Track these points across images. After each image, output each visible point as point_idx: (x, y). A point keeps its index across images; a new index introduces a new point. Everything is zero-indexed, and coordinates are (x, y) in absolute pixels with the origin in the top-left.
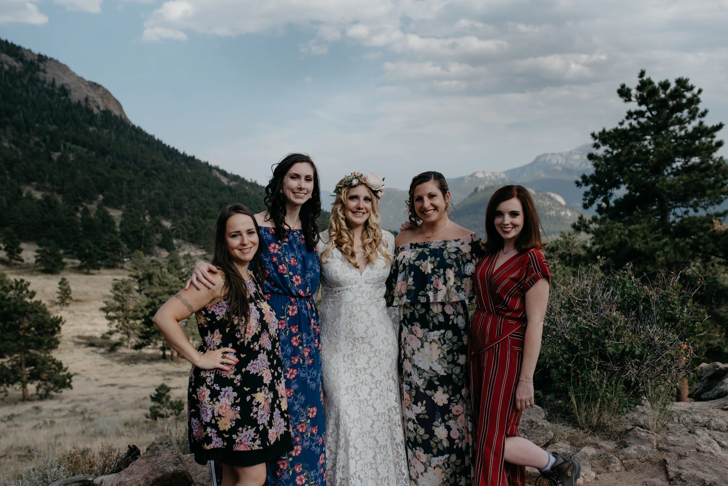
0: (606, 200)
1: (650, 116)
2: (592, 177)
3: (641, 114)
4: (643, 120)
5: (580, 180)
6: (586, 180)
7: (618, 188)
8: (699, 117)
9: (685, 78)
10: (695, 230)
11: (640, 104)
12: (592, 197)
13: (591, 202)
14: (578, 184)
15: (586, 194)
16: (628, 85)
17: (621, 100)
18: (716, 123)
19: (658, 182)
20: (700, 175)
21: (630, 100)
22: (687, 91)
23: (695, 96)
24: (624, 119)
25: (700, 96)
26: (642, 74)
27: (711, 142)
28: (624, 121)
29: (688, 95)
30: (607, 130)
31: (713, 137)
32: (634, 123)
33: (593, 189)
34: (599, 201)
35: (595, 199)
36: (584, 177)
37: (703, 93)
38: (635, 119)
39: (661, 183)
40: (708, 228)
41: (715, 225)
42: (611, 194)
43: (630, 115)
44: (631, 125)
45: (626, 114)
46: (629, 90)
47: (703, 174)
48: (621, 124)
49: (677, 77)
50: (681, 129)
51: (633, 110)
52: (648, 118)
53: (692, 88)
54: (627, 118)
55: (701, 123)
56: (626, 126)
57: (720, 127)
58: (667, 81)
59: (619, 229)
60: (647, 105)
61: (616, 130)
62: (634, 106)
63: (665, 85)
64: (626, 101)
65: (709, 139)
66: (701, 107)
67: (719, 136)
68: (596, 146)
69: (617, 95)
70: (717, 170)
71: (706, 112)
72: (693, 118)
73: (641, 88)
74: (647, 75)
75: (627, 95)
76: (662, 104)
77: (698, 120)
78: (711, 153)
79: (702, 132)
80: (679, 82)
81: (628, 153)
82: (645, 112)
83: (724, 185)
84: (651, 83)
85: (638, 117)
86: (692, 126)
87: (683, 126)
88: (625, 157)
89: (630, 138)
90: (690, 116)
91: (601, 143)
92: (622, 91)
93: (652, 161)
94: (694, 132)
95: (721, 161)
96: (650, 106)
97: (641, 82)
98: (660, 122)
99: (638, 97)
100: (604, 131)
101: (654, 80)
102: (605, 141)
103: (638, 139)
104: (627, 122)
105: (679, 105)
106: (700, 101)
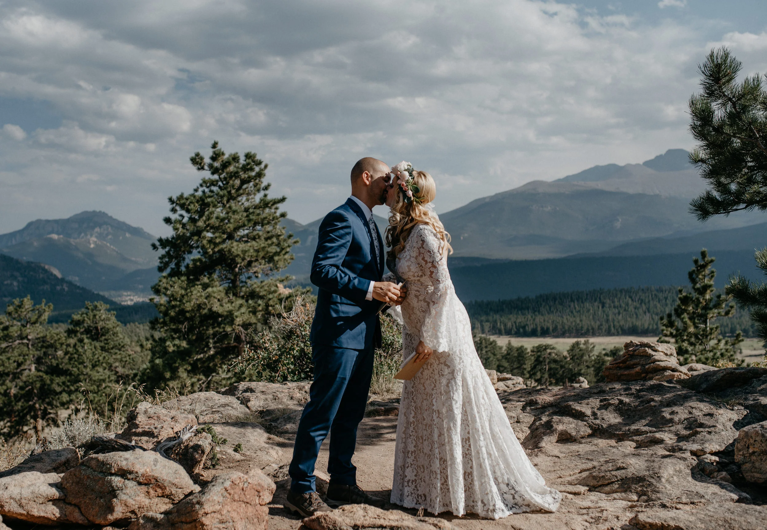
0: (178, 265)
1: (221, 184)
2: (167, 239)
3: (213, 183)
4: (215, 189)
5: (157, 243)
6: (162, 242)
7: (190, 252)
8: (263, 189)
9: (253, 153)
10: (264, 293)
11: (213, 173)
12: (167, 260)
13: (166, 265)
14: (154, 246)
15: (161, 258)
16: (202, 154)
17: (194, 168)
18: (280, 197)
19: (233, 247)
20: (266, 243)
21: (203, 168)
22: (256, 165)
23: (261, 170)
24: (199, 186)
25: (266, 172)
26: (214, 146)
27: (275, 213)
28: (198, 188)
29: (257, 169)
30: (185, 195)
31: (277, 208)
32: (207, 190)
33: (168, 252)
34: (172, 265)
35: (170, 262)
36: (160, 240)
37: (268, 168)
38: (208, 187)
39: (236, 248)
40: (275, 292)
41: (280, 289)
42: (184, 259)
43: (205, 182)
44: (204, 192)
45: (201, 182)
46: (202, 159)
47: (269, 242)
48: (196, 190)
49: (247, 151)
50: (248, 200)
51: (207, 178)
52: (220, 187)
53: (260, 163)
54: (201, 185)
55: (265, 196)
56: (199, 193)
57: (283, 200)
58: (237, 153)
59: (199, 292)
60: (220, 175)
61: (193, 195)
62: (207, 174)
63: (235, 158)
64: (199, 169)
65: (273, 211)
66: (265, 181)
67: (282, 208)
68: (173, 211)
69: (190, 162)
70: (278, 239)
71: (269, 185)
72: (258, 191)
73: (214, 158)
74: (219, 147)
75: (201, 164)
76: (235, 175)
77: (262, 193)
78: (276, 223)
79: (268, 203)
80: (248, 156)
81: (209, 218)
82: (217, 181)
83: (287, 252)
84: (223, 154)
85: (210, 186)
86: (258, 198)
87: (250, 197)
88: (205, 222)
89: (208, 205)
90: (256, 189)
91: (178, 208)
92: (195, 159)
93: (229, 227)
94: (260, 203)
95: (283, 231)
96: (222, 176)
97: (214, 153)
98: (233, 191)
99: (211, 166)
100: (181, 197)
101: (225, 152)
102: (182, 206)
103: (215, 206)
104: (201, 189)
105: (249, 177)
106: (265, 175)
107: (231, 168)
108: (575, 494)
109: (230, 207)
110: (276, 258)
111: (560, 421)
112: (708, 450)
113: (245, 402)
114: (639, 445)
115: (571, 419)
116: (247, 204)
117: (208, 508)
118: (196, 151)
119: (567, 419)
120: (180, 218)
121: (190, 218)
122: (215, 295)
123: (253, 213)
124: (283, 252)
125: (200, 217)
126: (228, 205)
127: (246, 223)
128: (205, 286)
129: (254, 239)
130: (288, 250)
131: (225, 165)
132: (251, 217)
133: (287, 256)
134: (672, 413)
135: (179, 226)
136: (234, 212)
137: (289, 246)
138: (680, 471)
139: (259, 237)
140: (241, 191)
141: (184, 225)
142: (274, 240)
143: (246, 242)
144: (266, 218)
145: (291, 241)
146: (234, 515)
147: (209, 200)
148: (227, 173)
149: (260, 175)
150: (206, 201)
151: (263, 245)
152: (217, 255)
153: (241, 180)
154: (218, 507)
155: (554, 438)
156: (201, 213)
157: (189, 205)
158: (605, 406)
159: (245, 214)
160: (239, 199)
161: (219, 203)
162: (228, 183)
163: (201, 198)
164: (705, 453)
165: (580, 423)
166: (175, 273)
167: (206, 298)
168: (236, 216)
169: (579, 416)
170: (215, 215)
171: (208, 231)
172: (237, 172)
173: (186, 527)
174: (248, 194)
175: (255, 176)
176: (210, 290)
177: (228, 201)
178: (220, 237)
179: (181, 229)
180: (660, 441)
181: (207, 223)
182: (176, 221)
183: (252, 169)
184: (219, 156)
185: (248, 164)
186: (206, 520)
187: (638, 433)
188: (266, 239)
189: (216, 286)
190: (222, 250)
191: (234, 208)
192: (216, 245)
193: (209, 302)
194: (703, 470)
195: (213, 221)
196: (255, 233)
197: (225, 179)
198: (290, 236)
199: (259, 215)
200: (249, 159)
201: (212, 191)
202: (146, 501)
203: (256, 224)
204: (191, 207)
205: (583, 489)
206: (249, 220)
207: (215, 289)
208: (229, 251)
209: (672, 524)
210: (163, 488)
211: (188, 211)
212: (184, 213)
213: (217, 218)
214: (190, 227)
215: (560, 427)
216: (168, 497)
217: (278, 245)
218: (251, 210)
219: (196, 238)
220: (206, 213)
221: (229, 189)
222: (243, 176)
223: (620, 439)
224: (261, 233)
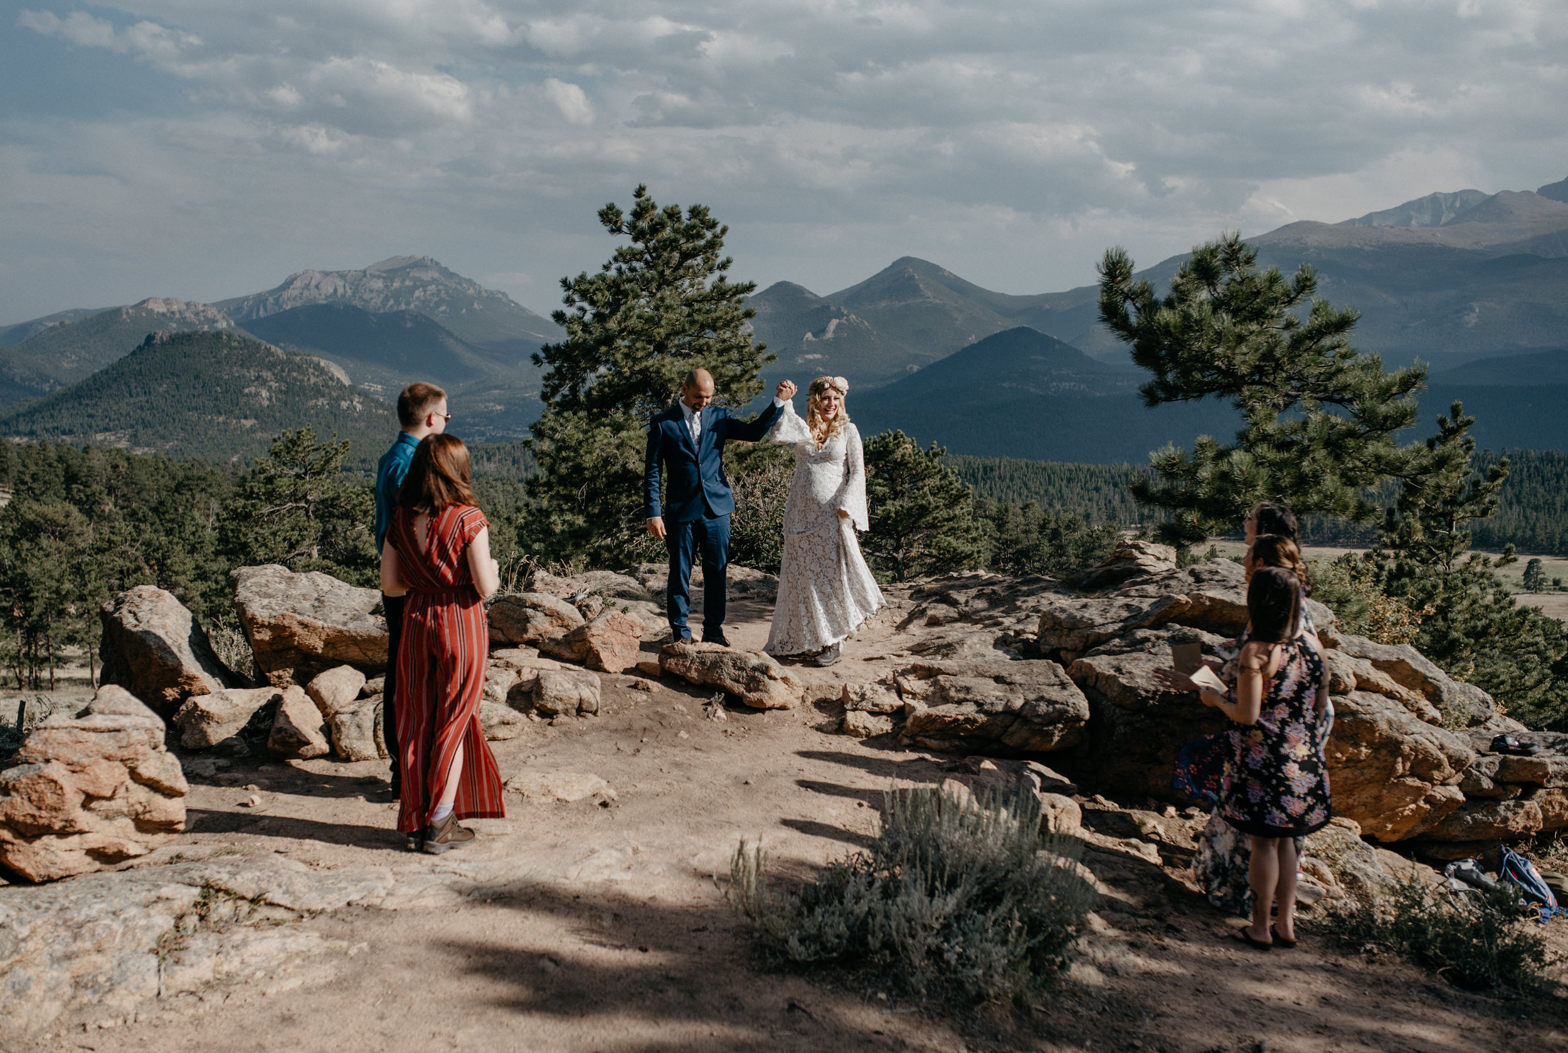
0: (574, 390)
1: (649, 258)
2: (557, 348)
3: (635, 255)
4: (637, 265)
5: (542, 355)
6: (552, 353)
7: (594, 369)
8: (719, 268)
9: (703, 206)
11: (636, 240)
12: (556, 381)
13: (555, 390)
14: (536, 359)
15: (547, 378)
16: (619, 206)
17: (605, 229)
18: (744, 282)
19: (663, 366)
20: (720, 359)
21: (619, 230)
22: (708, 229)
23: (716, 236)
24: (611, 260)
25: (724, 239)
26: (639, 193)
27: (736, 309)
28: (610, 264)
29: (709, 235)
30: (590, 276)
31: (739, 301)
32: (624, 267)
33: (558, 370)
34: (565, 390)
35: (560, 385)
36: (546, 349)
37: (728, 233)
38: (626, 262)
39: (668, 367)
42: (584, 380)
43: (621, 256)
44: (619, 270)
45: (616, 253)
46: (618, 214)
47: (725, 358)
48: (607, 268)
49: (692, 204)
50: (692, 286)
51: (625, 247)
53: (713, 225)
54: (616, 259)
55: (722, 279)
56: (612, 273)
58: (677, 206)
59: (606, 436)
60: (646, 242)
61: (602, 278)
62: (625, 241)
63: (672, 214)
64: (612, 231)
65: (733, 305)
66: (722, 255)
67: (747, 301)
68: (569, 301)
69: (598, 218)
70: (740, 352)
71: (729, 261)
72: (711, 270)
73: (638, 215)
74: (647, 194)
75: (616, 222)
76: (672, 244)
77: (717, 274)
78: (736, 327)
79: (725, 293)
80: (695, 212)
81: (626, 318)
82: (642, 253)
83: (753, 377)
84: (654, 207)
85: (631, 260)
86: (709, 282)
87: (696, 281)
88: (619, 323)
89: (625, 294)
90: (706, 266)
91: (576, 297)
92: (607, 214)
93: (659, 334)
94: (712, 291)
95: (750, 341)
96: (651, 244)
97: (638, 205)
98: (667, 272)
99: (632, 227)
100: (582, 277)
101: (657, 204)
102: (584, 295)
103: (637, 296)
104: (615, 266)
105: (694, 249)
106: (722, 245)
107: (667, 233)
108: (899, 656)
109: (662, 299)
110: (734, 386)
111: (935, 608)
112: (1027, 630)
113: (643, 582)
114: (986, 626)
115: (945, 606)
116: (691, 293)
117: (594, 631)
118: (609, 201)
119: (941, 606)
120: (579, 314)
121: (595, 315)
122: (633, 443)
123: (699, 310)
124: (747, 376)
125: (613, 312)
126: (659, 295)
127: (687, 326)
128: (617, 428)
129: (700, 351)
130: (755, 372)
131: (656, 228)
132: (696, 317)
133: (751, 383)
134: (1024, 602)
135: (577, 328)
136: (668, 308)
137: (757, 367)
138: (985, 641)
139: (709, 349)
140: (681, 272)
141: (586, 327)
142: (734, 354)
143: (688, 355)
144: (720, 318)
145: (760, 358)
146: (613, 640)
147: (627, 286)
148: (658, 241)
149: (713, 245)
150: (622, 288)
151: (713, 363)
152: (639, 377)
153: (681, 253)
154: (601, 632)
155: (923, 621)
156: (614, 306)
157: (594, 294)
158: (978, 596)
159: (686, 310)
160: (679, 283)
161: (642, 290)
162: (659, 257)
163: (614, 281)
164: (1025, 632)
165: (952, 609)
166: (570, 404)
167: (618, 447)
168: (671, 316)
169: (954, 603)
170: (637, 311)
171: (623, 339)
172: (676, 240)
173: (578, 644)
174: (695, 275)
175: (705, 247)
176: (624, 434)
177: (659, 288)
178: (644, 349)
179: (580, 333)
180: (1001, 623)
181: (623, 325)
182: (572, 320)
183: (700, 236)
184: (647, 212)
185: (694, 227)
186: (592, 640)
187: (990, 617)
188: (721, 353)
189: (635, 429)
190: (647, 368)
191: (668, 302)
192: (635, 360)
193: (621, 455)
194: (1005, 642)
195: (633, 322)
196: (702, 341)
197: (655, 249)
198: (760, 348)
199: (708, 312)
200: (695, 217)
201: (632, 270)
202: (551, 628)
203: (703, 327)
204: (599, 296)
205: (906, 653)
206: (693, 323)
207: (632, 433)
208: (658, 371)
209: (936, 666)
210: (562, 620)
211: (593, 303)
212: (586, 305)
213: (639, 317)
214: (597, 331)
215: (930, 613)
216: (566, 627)
217: (739, 362)
218: (696, 306)
219: (603, 349)
220: (623, 308)
221: (661, 268)
222: (687, 246)
223: (976, 622)
224: (711, 342)
